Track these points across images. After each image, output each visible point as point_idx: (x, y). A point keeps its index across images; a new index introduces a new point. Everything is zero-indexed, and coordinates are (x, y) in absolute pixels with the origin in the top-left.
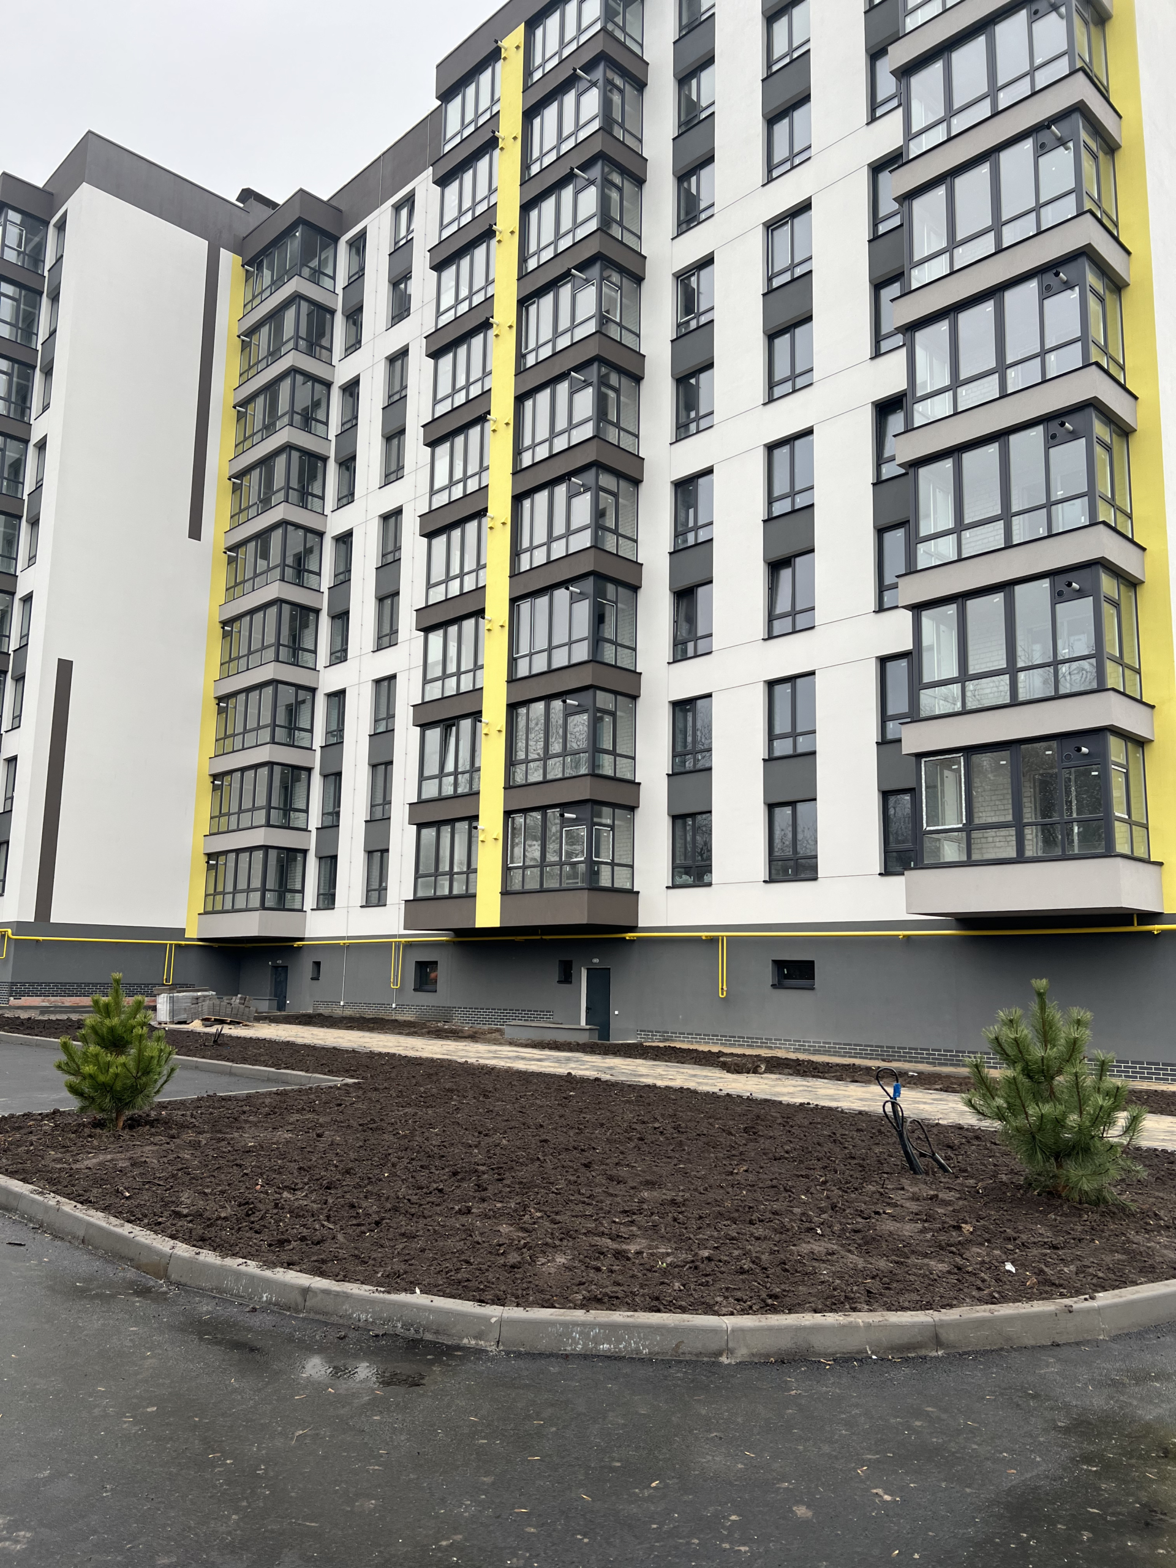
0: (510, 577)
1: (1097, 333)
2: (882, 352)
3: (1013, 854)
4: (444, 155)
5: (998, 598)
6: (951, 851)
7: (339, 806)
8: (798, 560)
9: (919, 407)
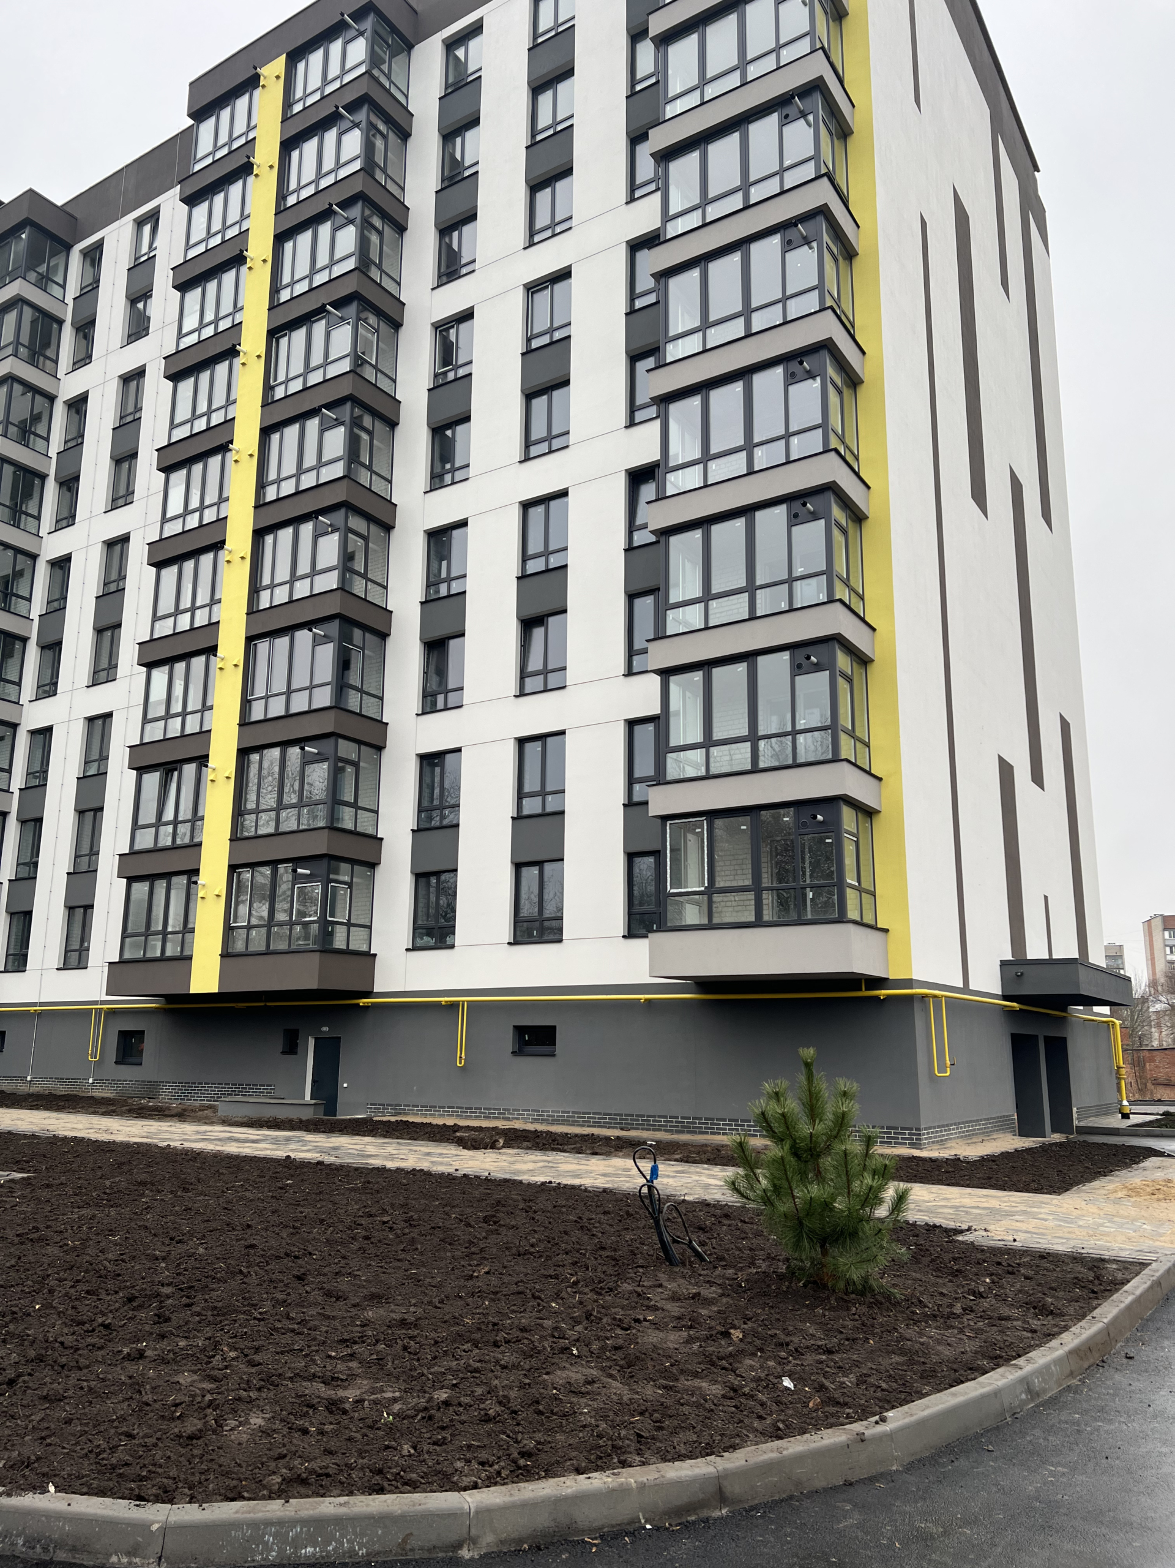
0: (247, 614)
1: (835, 421)
2: (636, 422)
3: (752, 918)
4: (194, 174)
5: (742, 668)
6: (692, 914)
7: (38, 856)
8: (551, 620)
9: (671, 477)
